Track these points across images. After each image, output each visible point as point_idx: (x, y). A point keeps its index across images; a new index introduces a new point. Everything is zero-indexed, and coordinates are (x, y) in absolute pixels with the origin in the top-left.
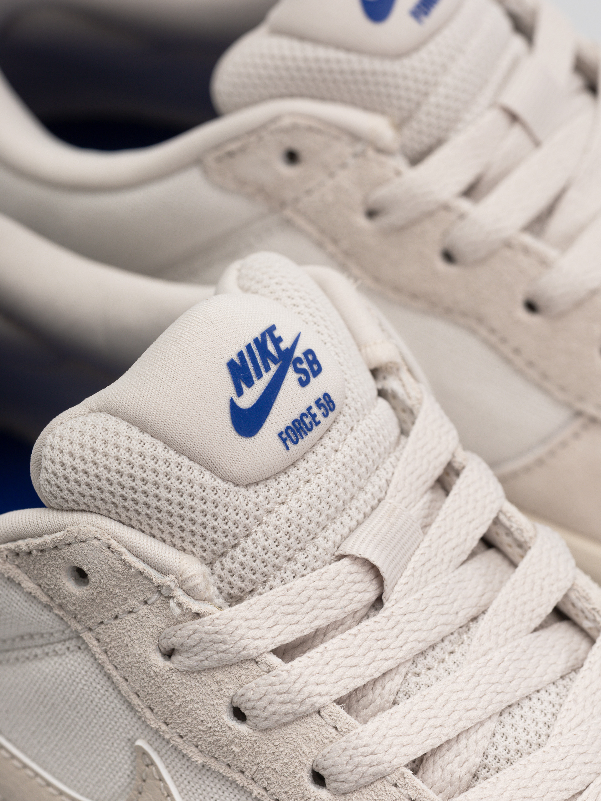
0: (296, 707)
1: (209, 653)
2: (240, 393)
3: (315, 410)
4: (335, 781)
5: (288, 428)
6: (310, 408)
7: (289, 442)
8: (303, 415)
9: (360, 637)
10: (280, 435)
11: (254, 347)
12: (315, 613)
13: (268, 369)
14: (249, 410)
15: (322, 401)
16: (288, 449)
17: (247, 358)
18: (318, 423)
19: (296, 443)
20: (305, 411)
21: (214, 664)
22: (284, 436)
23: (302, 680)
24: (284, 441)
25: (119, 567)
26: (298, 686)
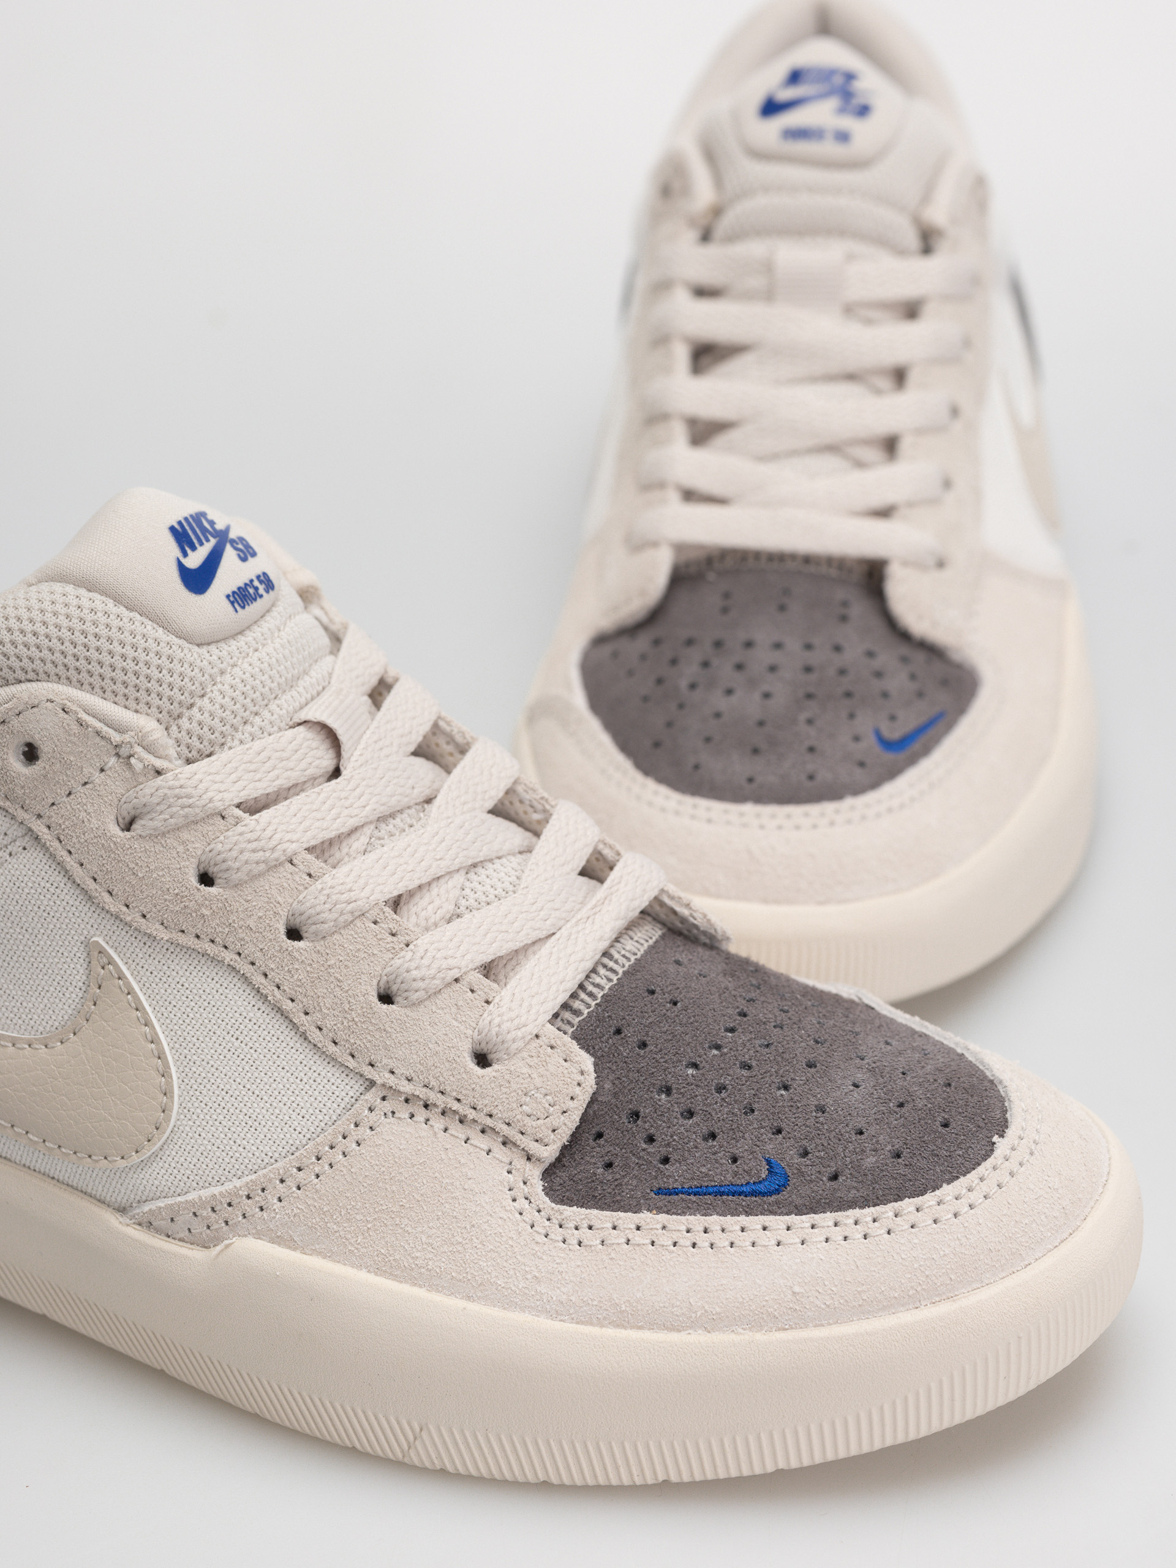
0: (268, 854)
1: (174, 809)
2: (185, 555)
3: (256, 583)
4: (314, 924)
5: (234, 593)
6: (252, 581)
7: (236, 605)
8: (246, 585)
9: (323, 795)
10: (228, 596)
11: (191, 520)
12: (276, 772)
13: (208, 540)
14: (195, 570)
15: (262, 578)
16: (236, 611)
17: (187, 528)
18: (261, 596)
19: (243, 607)
20: (248, 582)
21: (181, 821)
22: (232, 599)
23: (271, 828)
24: (232, 603)
25: (75, 728)
26: (268, 833)
